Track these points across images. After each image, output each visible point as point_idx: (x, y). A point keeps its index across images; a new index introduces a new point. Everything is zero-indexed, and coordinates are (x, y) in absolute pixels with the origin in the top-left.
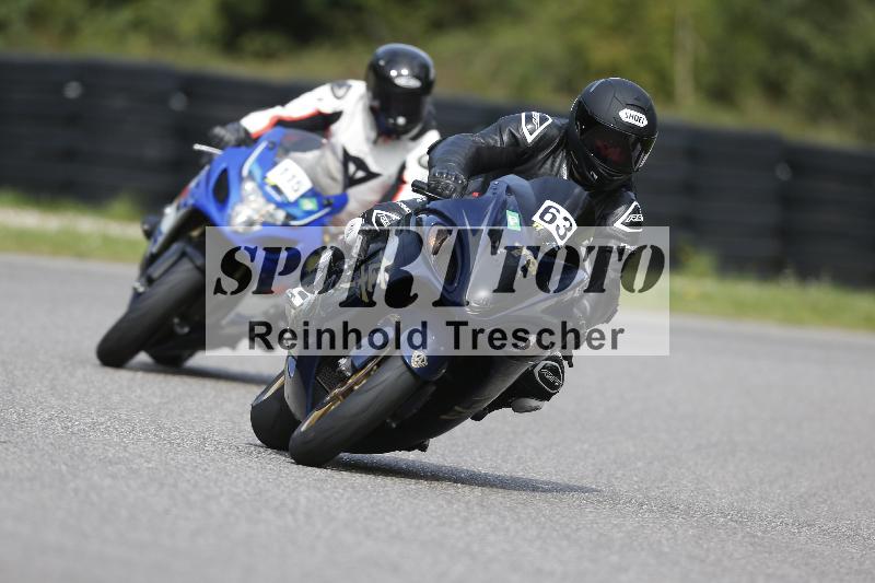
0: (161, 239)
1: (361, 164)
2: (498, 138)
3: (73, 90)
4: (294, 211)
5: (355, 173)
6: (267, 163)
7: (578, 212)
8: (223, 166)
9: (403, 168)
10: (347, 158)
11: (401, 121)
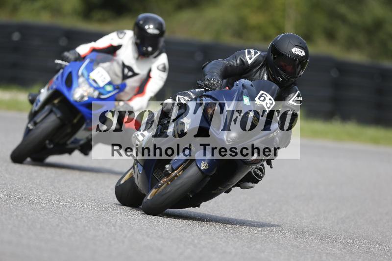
0: (39, 104)
1: (130, 69)
2: (235, 61)
3: (16, 36)
4: (102, 91)
5: (128, 73)
6: (90, 69)
7: (275, 95)
8: (69, 70)
9: (150, 71)
10: (124, 66)
11: (150, 49)
